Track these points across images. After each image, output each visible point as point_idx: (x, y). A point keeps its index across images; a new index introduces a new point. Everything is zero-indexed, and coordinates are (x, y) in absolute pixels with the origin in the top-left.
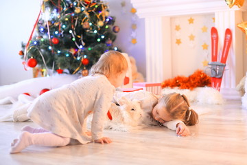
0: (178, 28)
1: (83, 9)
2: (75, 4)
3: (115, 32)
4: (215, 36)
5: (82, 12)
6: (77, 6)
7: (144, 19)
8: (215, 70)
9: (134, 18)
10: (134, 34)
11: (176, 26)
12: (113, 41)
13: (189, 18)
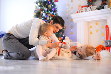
0: (91, 27)
1: (50, 18)
2: (47, 16)
3: (64, 29)
4: (107, 29)
5: (50, 19)
6: (48, 17)
7: (76, 23)
8: (107, 43)
9: (72, 23)
10: (72, 30)
11: (90, 26)
12: (63, 33)
13: (96, 23)
